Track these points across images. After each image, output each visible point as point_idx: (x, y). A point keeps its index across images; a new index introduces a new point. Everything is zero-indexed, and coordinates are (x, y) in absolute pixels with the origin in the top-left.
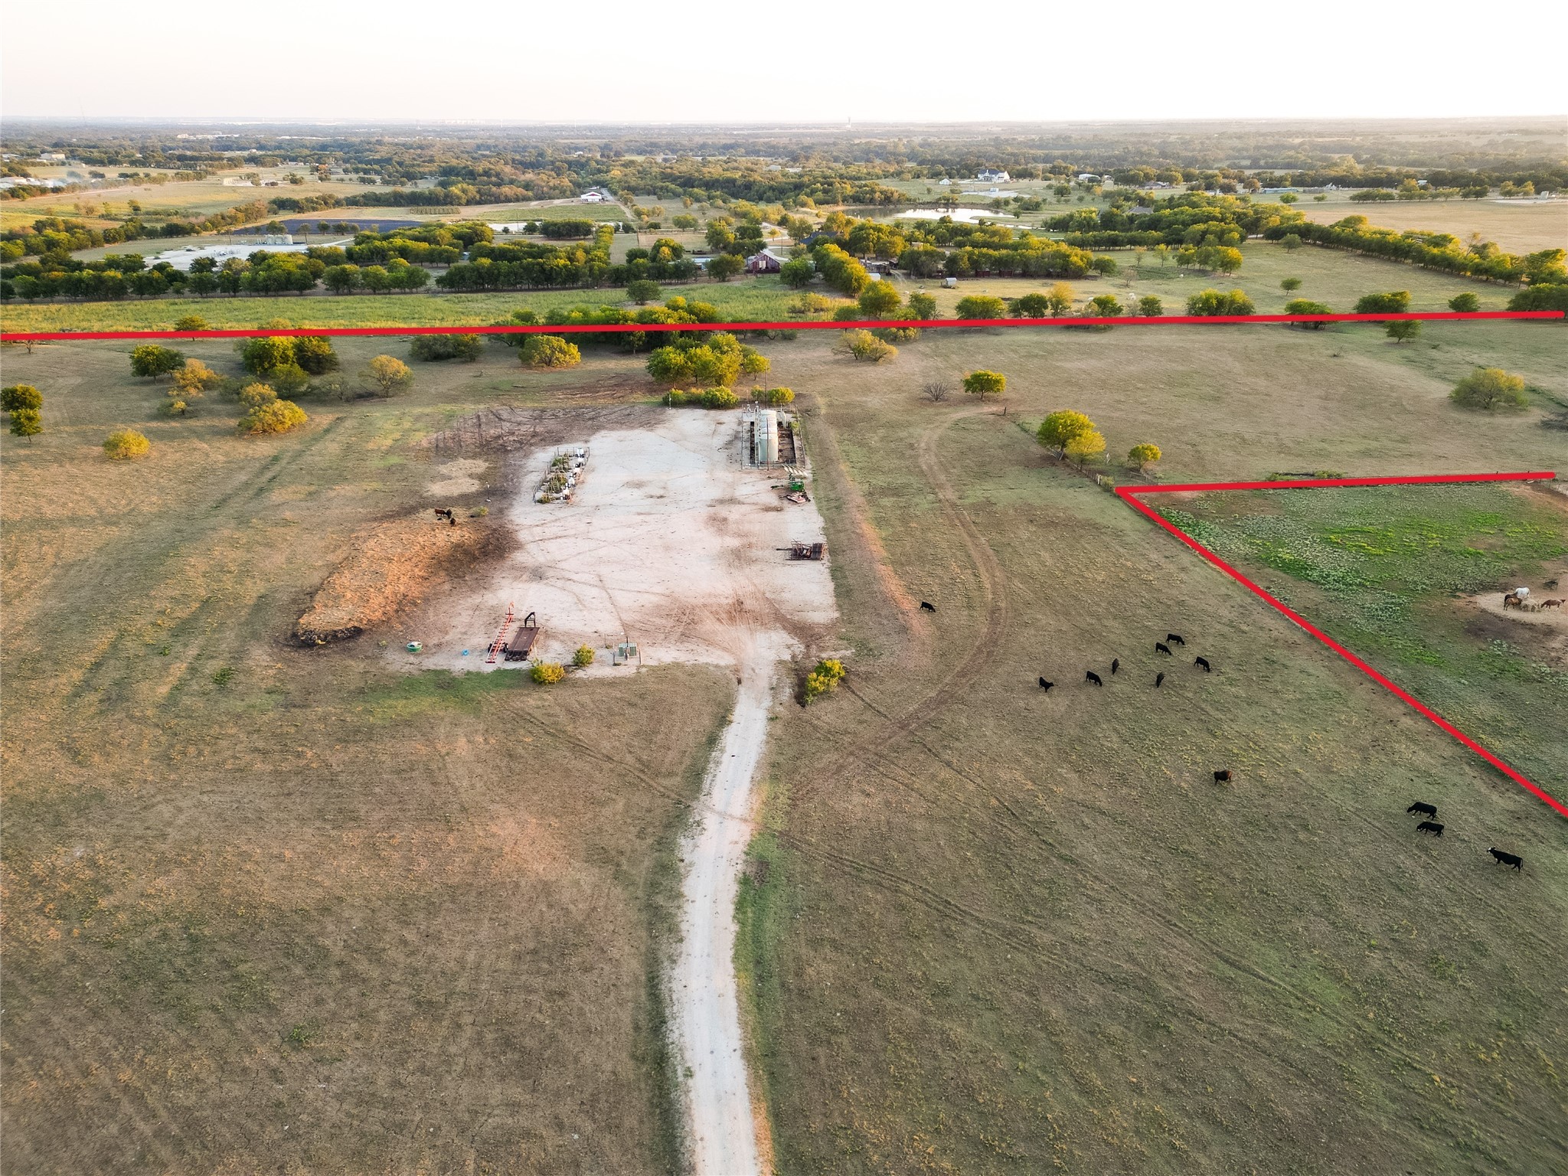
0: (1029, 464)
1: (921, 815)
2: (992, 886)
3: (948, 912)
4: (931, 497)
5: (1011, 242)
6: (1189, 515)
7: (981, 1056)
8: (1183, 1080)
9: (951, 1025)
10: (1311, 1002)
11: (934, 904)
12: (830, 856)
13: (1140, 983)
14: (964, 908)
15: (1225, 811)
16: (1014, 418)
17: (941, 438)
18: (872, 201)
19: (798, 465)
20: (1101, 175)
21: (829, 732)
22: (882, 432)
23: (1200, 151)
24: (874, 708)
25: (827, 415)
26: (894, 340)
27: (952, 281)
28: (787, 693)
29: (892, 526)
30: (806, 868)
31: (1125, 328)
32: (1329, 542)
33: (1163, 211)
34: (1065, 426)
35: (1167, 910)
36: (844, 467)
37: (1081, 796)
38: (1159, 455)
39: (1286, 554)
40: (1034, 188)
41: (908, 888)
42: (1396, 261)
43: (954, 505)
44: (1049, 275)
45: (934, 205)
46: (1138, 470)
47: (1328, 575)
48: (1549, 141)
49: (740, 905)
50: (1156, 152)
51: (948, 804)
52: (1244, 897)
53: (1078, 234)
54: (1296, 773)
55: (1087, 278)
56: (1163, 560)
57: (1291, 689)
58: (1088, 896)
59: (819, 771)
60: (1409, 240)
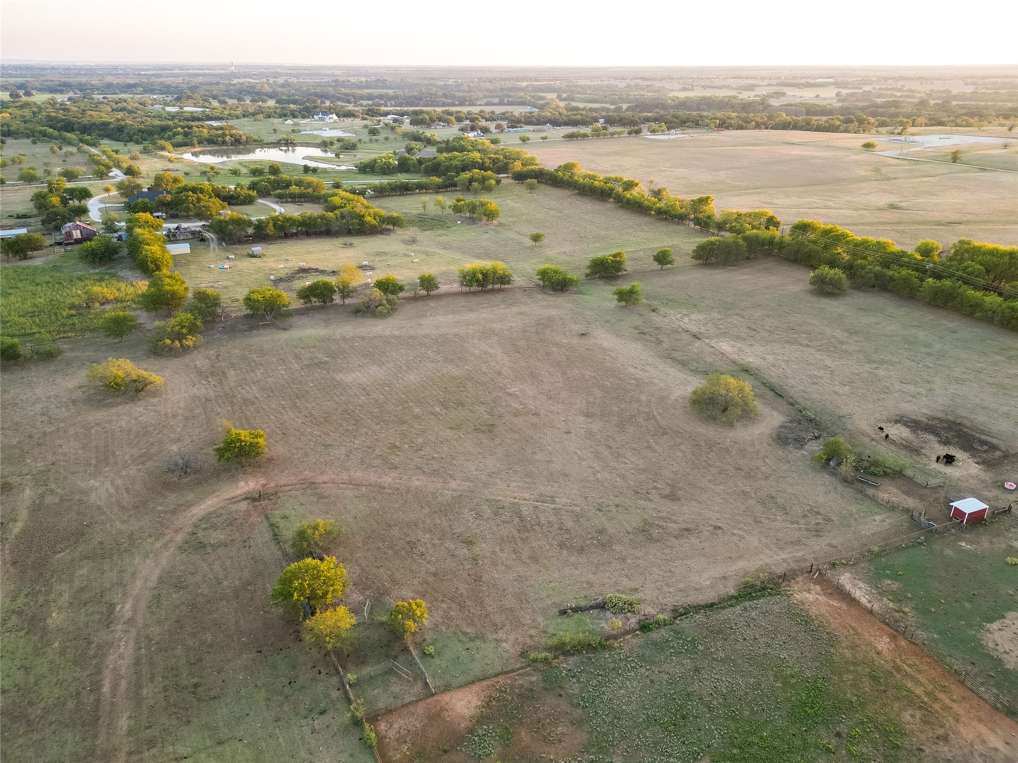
18: (224, 143)
20: (402, 115)
27: (257, 250)
31: (407, 311)
33: (442, 155)
40: (353, 128)
45: (276, 145)
48: (657, 85)
55: (382, 232)
60: (609, 185)
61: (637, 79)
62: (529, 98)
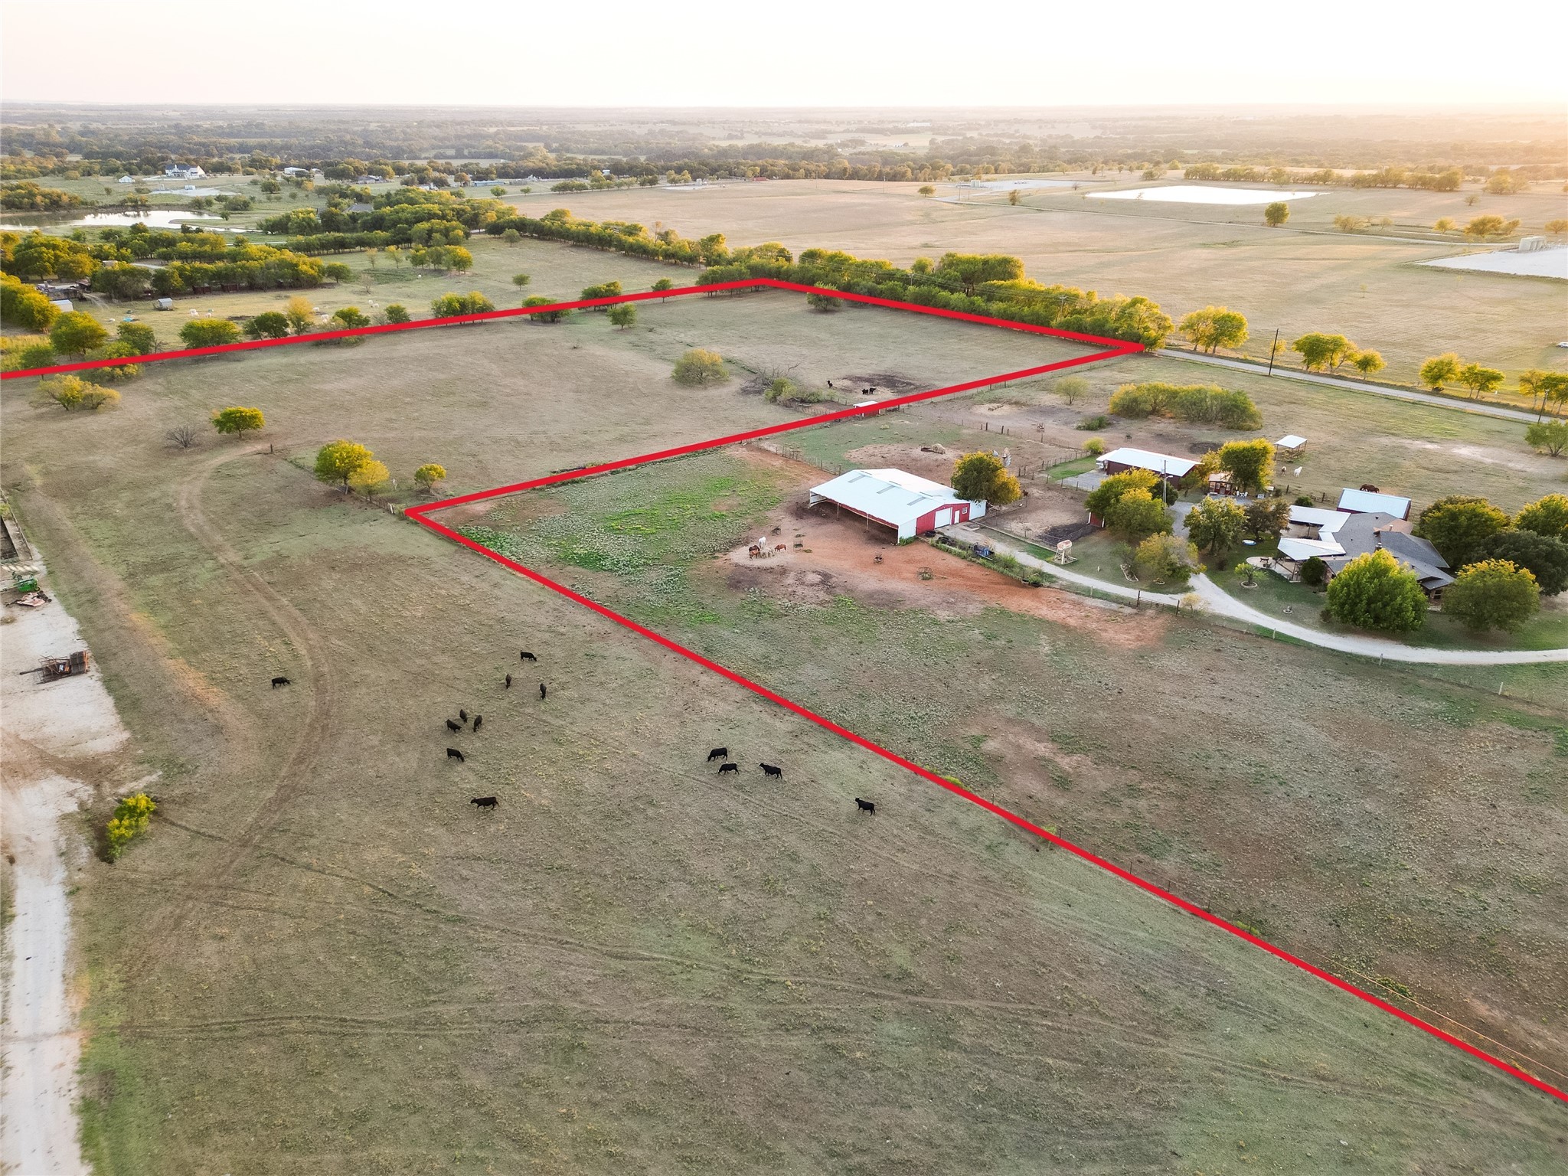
0: (314, 504)
1: (290, 936)
2: (385, 981)
3: (345, 1030)
4: (210, 564)
5: (226, 250)
6: (488, 529)
7: (416, 1166)
8: (604, 1088)
9: (378, 1150)
10: (688, 963)
11: (328, 1029)
12: (192, 1028)
13: (548, 1013)
14: (361, 1019)
15: (585, 814)
16: (283, 454)
17: (204, 492)
18: (33, 206)
19: (21, 557)
20: (308, 168)
21: (154, 882)
22: (126, 495)
23: (404, 140)
24: (204, 834)
25: (45, 486)
26: (111, 380)
27: (166, 302)
28: (84, 853)
29: (171, 609)
30: (165, 1055)
31: (377, 339)
32: (612, 530)
33: (383, 209)
34: (342, 460)
35: (557, 932)
36: (86, 549)
37: (454, 850)
38: (445, 472)
39: (580, 550)
40: (235, 185)
41: (295, 1024)
42: (602, 250)
43: (241, 569)
44: (280, 287)
45: (120, 207)
46: (428, 492)
47: (618, 562)
48: (693, 130)
49: (87, 1139)
50: (360, 142)
51: (318, 912)
52: (617, 890)
53: (301, 238)
54: (634, 755)
55: (323, 286)
56: (475, 580)
57: (613, 677)
58: (483, 949)
59: (152, 934)
60: (608, 231)
61: (662, 122)
62: (502, 148)
